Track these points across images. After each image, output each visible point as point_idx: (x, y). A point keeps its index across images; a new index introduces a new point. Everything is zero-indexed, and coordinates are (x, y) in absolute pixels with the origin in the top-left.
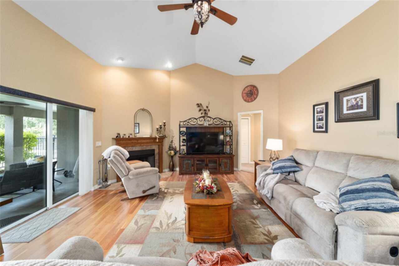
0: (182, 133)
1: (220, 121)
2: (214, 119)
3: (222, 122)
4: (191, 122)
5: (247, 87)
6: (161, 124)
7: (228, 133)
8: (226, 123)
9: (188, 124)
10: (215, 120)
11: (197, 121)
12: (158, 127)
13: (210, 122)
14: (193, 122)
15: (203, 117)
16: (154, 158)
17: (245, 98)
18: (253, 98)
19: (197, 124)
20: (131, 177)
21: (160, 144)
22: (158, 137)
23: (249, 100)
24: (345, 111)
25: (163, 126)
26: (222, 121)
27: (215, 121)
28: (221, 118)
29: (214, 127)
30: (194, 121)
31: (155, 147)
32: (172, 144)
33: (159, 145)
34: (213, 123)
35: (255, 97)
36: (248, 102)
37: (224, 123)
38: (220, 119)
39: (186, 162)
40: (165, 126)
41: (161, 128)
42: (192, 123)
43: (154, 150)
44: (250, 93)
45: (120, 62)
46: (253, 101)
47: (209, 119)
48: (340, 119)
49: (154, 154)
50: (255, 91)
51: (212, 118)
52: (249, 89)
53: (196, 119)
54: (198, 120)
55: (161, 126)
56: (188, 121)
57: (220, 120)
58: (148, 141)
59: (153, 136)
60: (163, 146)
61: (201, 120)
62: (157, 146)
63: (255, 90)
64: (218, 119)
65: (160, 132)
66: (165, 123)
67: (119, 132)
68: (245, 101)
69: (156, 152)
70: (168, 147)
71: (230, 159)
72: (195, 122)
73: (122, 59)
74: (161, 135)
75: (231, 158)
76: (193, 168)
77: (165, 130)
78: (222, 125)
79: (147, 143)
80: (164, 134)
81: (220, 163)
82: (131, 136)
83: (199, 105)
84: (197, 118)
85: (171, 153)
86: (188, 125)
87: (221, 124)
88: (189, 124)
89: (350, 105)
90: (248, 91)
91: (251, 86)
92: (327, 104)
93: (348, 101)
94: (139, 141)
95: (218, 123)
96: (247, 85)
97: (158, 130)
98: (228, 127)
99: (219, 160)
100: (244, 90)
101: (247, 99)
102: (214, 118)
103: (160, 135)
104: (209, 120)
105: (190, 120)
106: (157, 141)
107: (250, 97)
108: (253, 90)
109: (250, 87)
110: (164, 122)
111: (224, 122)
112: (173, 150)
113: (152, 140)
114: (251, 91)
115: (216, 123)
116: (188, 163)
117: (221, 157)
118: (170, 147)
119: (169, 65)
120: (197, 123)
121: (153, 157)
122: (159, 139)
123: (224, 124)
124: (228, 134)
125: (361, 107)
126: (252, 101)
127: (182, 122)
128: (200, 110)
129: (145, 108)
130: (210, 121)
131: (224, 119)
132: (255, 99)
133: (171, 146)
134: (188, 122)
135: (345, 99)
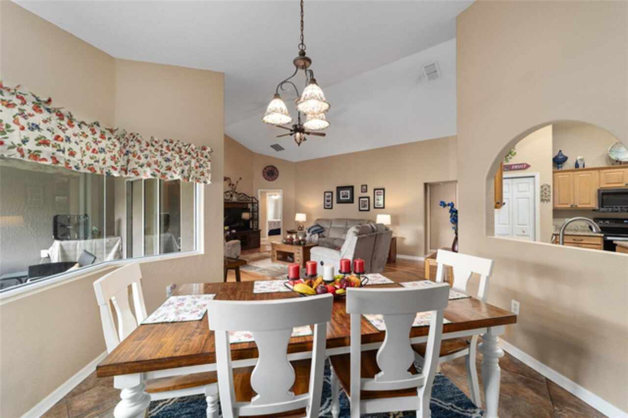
8: (249, 199)
10: (240, 196)
17: (266, 177)
18: (273, 177)
24: (341, 198)
26: (246, 197)
28: (245, 194)
34: (239, 199)
35: (275, 176)
36: (270, 180)
44: (270, 173)
48: (339, 202)
50: (276, 172)
52: (270, 169)
57: (244, 196)
68: (266, 179)
81: (250, 238)
87: (245, 200)
89: (343, 195)
90: (268, 171)
92: (332, 193)
93: (342, 193)
95: (243, 198)
96: (267, 166)
98: (250, 203)
99: (249, 236)
100: (265, 169)
101: (268, 178)
102: (240, 194)
107: (271, 177)
108: (274, 171)
109: (270, 167)
114: (271, 171)
115: (241, 199)
123: (247, 200)
125: (347, 197)
126: (273, 180)
130: (237, 196)
131: (247, 195)
132: (275, 179)
135: (341, 192)
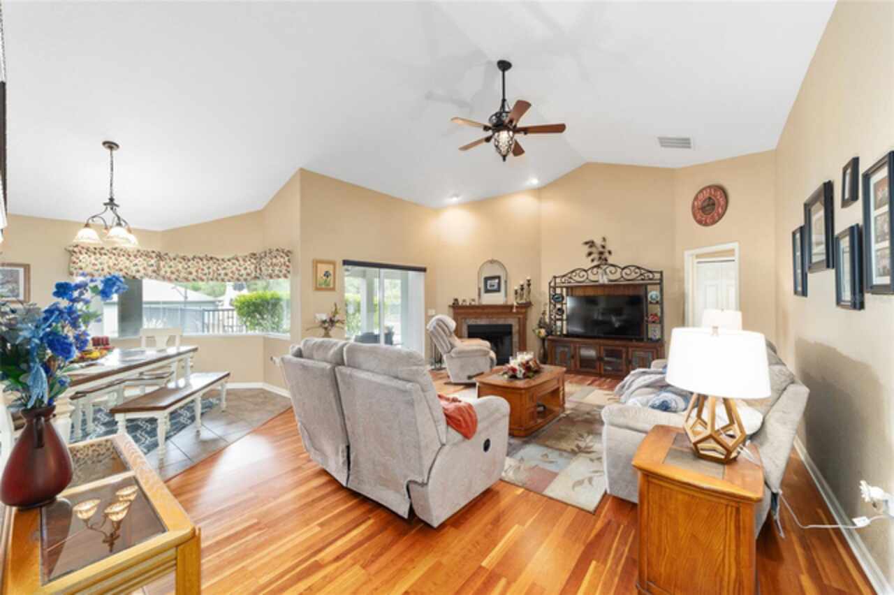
0: (557, 298)
1: (636, 273)
2: (623, 269)
3: (641, 274)
4: (575, 276)
5: (701, 191)
6: (522, 283)
7: (654, 297)
8: (651, 276)
9: (570, 280)
10: (627, 271)
11: (588, 275)
12: (516, 287)
13: (615, 275)
14: (579, 276)
15: (598, 266)
16: (511, 339)
17: (699, 217)
18: (716, 215)
19: (587, 281)
20: (453, 355)
21: (521, 316)
22: (515, 304)
23: (708, 221)
25: (525, 287)
26: (643, 271)
27: (626, 274)
28: (640, 266)
29: (625, 286)
30: (581, 275)
31: (513, 321)
32: (544, 317)
33: (519, 319)
34: (622, 277)
35: (720, 210)
36: (706, 224)
37: (648, 276)
38: (638, 268)
39: (562, 349)
40: (529, 285)
41: (522, 289)
42: (577, 278)
43: (510, 326)
44: (708, 205)
45: (455, 200)
46: (717, 221)
47: (613, 269)
49: (510, 333)
50: (721, 197)
51: (619, 267)
52: (706, 194)
53: (586, 271)
54: (589, 272)
55: (522, 286)
56: (569, 275)
57: (637, 270)
58: (500, 310)
59: (509, 303)
60: (526, 319)
61: (595, 272)
62: (517, 320)
63: (718, 197)
64: (632, 268)
65: (522, 296)
66: (529, 281)
67: (456, 297)
68: (700, 222)
69: (515, 329)
70: (537, 322)
71: (653, 352)
72: (583, 276)
73: (457, 196)
74: (523, 301)
75: (655, 351)
76: (572, 361)
77: (529, 292)
78: (643, 280)
79: (498, 314)
80: (528, 300)
81: (630, 357)
82: (473, 303)
83: (591, 244)
84: (586, 269)
85: (540, 332)
86: (570, 282)
87: (639, 278)
88: (572, 281)
90: (704, 201)
91: (710, 187)
94: (486, 311)
95: (634, 276)
96: (701, 188)
97: (516, 292)
98: (655, 284)
99: (627, 353)
100: (697, 198)
101: (704, 219)
102: (622, 266)
103: (520, 302)
104: (613, 272)
105: (574, 274)
106: (514, 310)
107: (709, 214)
108: (715, 197)
109: (708, 191)
110: (528, 278)
111: (646, 275)
112: (544, 328)
113: (506, 309)
114: (710, 198)
115: (629, 278)
116: (563, 352)
117: (632, 347)
118: (540, 322)
119: (534, 182)
120: (587, 278)
121: (509, 337)
122: (517, 307)
123: (646, 278)
124: (654, 299)
126: (714, 222)
127: (558, 277)
128: (590, 254)
129: (496, 259)
130: (615, 273)
131: (647, 268)
132: (721, 216)
133: (542, 321)
134: (570, 278)
